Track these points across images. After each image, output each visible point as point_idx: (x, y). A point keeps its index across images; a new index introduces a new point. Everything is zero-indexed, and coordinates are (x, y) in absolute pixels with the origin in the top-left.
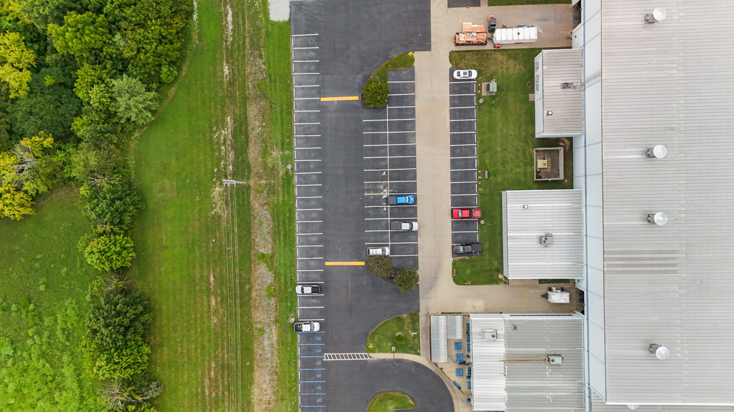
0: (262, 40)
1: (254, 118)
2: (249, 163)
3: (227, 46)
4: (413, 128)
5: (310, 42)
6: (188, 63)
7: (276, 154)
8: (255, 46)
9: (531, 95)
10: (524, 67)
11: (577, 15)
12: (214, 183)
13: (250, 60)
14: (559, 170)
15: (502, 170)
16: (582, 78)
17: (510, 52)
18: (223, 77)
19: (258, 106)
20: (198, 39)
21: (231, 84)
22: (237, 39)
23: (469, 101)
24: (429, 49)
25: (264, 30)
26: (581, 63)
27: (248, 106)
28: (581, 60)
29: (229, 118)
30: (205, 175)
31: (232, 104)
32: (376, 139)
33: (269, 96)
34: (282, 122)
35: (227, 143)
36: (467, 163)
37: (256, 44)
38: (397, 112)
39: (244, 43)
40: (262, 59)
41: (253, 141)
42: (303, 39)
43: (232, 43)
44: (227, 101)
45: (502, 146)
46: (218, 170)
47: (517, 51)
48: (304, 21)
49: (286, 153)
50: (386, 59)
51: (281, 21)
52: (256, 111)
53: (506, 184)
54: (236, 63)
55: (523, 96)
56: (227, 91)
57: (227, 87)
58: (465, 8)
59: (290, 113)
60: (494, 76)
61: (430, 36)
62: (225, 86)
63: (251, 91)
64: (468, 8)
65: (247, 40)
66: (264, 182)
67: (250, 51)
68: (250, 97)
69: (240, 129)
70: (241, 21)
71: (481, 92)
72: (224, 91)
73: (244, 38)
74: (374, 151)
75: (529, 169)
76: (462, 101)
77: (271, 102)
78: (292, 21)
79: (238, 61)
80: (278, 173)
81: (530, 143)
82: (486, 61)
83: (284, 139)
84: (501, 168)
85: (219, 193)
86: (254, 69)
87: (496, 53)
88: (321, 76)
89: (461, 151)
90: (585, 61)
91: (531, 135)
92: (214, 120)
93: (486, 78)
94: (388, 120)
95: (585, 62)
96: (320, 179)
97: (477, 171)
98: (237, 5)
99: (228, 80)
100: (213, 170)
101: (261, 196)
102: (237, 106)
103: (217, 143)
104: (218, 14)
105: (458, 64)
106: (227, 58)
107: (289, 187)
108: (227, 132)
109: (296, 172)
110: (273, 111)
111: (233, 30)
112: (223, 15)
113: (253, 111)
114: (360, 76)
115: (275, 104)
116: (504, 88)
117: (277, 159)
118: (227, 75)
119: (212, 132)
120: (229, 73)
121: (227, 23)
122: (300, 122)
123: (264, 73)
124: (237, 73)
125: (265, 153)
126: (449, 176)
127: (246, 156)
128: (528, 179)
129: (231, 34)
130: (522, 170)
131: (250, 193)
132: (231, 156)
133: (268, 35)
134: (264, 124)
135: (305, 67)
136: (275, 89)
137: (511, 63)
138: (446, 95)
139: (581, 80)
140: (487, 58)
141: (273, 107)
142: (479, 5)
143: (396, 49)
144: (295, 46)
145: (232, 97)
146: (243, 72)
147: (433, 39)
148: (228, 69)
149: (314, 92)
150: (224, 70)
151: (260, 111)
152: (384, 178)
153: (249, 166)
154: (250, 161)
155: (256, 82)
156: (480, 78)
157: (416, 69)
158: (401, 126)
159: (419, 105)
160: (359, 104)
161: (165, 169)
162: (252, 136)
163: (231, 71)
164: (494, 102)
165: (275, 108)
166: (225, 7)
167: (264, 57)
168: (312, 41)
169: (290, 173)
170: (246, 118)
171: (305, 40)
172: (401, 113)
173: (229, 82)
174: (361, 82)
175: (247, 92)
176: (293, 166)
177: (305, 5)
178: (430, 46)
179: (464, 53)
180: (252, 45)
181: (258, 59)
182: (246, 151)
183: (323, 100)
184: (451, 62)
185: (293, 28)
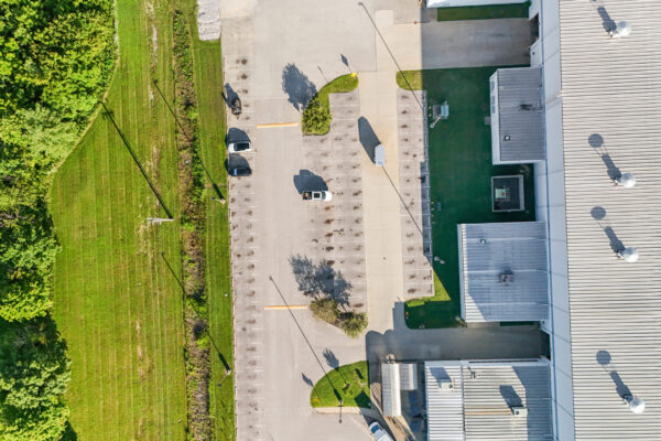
2: (177, 197)
3: (151, 69)
7: (208, 187)
11: (534, 30)
12: (139, 220)
14: (519, 200)
15: (456, 201)
16: (542, 99)
17: (462, 71)
18: (148, 103)
22: (162, 61)
24: (374, 69)
26: (539, 82)
28: (539, 78)
29: (154, 148)
33: (199, 122)
34: (214, 151)
35: (153, 175)
39: (171, 65)
44: (153, 129)
45: (456, 174)
46: (143, 206)
50: (328, 81)
51: (210, 40)
52: (185, 139)
53: (461, 216)
55: (478, 119)
56: (153, 118)
58: (413, 24)
60: (446, 98)
61: (375, 55)
62: (150, 113)
64: (416, 24)
65: (174, 62)
66: (194, 217)
68: (178, 124)
69: (168, 159)
70: (166, 41)
71: (432, 115)
73: (171, 59)
75: (486, 200)
78: (223, 40)
79: (164, 85)
80: (210, 207)
81: (487, 171)
83: (216, 170)
90: (543, 80)
92: (138, 151)
93: (436, 100)
94: (330, 148)
97: (430, 203)
99: (153, 105)
102: (163, 134)
105: (406, 86)
107: (222, 223)
109: (230, 206)
111: (159, 51)
112: (148, 34)
115: (206, 131)
116: (457, 111)
118: (151, 101)
120: (155, 98)
121: (152, 43)
124: (163, 98)
129: (156, 55)
133: (196, 55)
137: (464, 83)
140: (437, 78)
141: (203, 134)
142: (428, 21)
146: (170, 97)
147: (378, 58)
148: (154, 94)
150: (149, 95)
151: (189, 139)
156: (431, 100)
157: (361, 91)
162: (181, 166)
164: (446, 127)
166: (149, 26)
169: (224, 208)
170: (174, 147)
171: (237, 61)
175: (174, 119)
176: (227, 201)
178: (375, 66)
179: (413, 73)
183: (259, 127)
184: (398, 82)
185: (224, 48)
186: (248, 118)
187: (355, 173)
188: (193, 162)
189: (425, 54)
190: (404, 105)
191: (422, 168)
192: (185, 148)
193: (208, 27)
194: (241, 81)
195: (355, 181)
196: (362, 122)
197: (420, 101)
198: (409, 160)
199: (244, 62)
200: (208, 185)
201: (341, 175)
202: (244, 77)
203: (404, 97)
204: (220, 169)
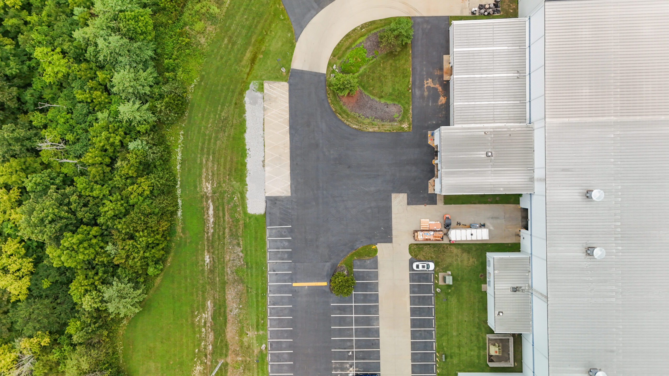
0: (240, 231)
1: (232, 301)
2: (227, 342)
3: (208, 237)
4: (377, 312)
5: (283, 233)
6: (172, 254)
7: (252, 334)
8: (234, 235)
9: (483, 286)
10: (477, 261)
11: (524, 215)
12: (195, 363)
13: (229, 249)
14: (509, 354)
15: (457, 353)
16: (530, 283)
17: (464, 246)
18: (204, 266)
19: (236, 290)
20: (181, 232)
21: (212, 271)
22: (217, 230)
23: (427, 289)
24: (390, 241)
25: (241, 222)
26: (528, 269)
27: (226, 291)
28: (529, 266)
29: (209, 302)
30: (187, 356)
31: (212, 289)
32: (342, 321)
33: (246, 281)
34: (257, 305)
35: (207, 325)
36: (427, 346)
37: (234, 233)
38: (362, 298)
39: (224, 233)
40: (240, 247)
41: (231, 321)
42: (278, 230)
43: (213, 235)
44: (208, 287)
45: (458, 331)
46: (199, 351)
47: (471, 246)
48: (278, 215)
49: (261, 333)
50: (352, 249)
51: (257, 214)
52: (234, 294)
53: (461, 365)
54: (216, 252)
55: (476, 286)
56: (208, 278)
57: (208, 274)
58: (423, 206)
59: (264, 297)
60: (450, 268)
61: (392, 230)
62: (206, 274)
63: (229, 277)
64: (425, 206)
65: (227, 231)
66: (240, 359)
67: (229, 241)
68: (229, 282)
69: (219, 311)
70: (221, 214)
71: (438, 281)
72: (205, 278)
73: (224, 229)
74: (340, 333)
75: (482, 353)
76: (421, 289)
77: (247, 286)
78: (267, 215)
79: (218, 250)
80: (253, 352)
81: (483, 329)
82: (442, 253)
83: (259, 320)
84: (457, 351)
85: (200, 372)
86: (232, 256)
87: (452, 247)
88: (293, 264)
89: (421, 334)
90: (532, 267)
91: (484, 321)
92: (195, 306)
93: (442, 269)
94: (353, 304)
95: (532, 269)
96: (291, 357)
97: (435, 353)
98: (218, 199)
99: (209, 267)
100: (194, 351)
101: (237, 371)
102: (216, 291)
103: (198, 326)
104: (200, 209)
105: (417, 256)
106: (208, 248)
107: (263, 365)
108: (207, 315)
109: (269, 351)
110: (250, 294)
111: (214, 223)
112: (205, 209)
113: (231, 294)
114: (328, 264)
115: (251, 288)
116: (459, 279)
117: (253, 338)
118: (208, 264)
119: (193, 316)
120: (210, 261)
121: (209, 216)
122: (274, 305)
123: (242, 260)
124: (217, 261)
125: (241, 333)
126: (410, 357)
127: (225, 336)
128: (481, 362)
129: (212, 226)
130: (476, 353)
131: (227, 370)
132: (211, 337)
133: (245, 226)
134: (241, 306)
135: (279, 256)
136: (252, 275)
137: (465, 256)
138: (407, 283)
139: (529, 284)
140: (443, 251)
141: (249, 291)
142: (436, 204)
143: (361, 240)
144: (270, 236)
145: (212, 283)
146: (222, 260)
147: (394, 233)
148: (209, 258)
149: (287, 278)
150: (206, 259)
151: (238, 294)
152: (350, 358)
153: (226, 345)
154: (228, 340)
155: (234, 268)
156: (437, 268)
157: (379, 259)
158: (366, 310)
159: (382, 291)
160: (328, 290)
161: (151, 353)
162: (230, 317)
163: (211, 259)
164: (450, 291)
165: (251, 292)
166: (207, 202)
167: (242, 246)
168: (285, 232)
169: (265, 352)
170: (225, 301)
171: (279, 231)
172: (366, 298)
173: (210, 270)
174: (330, 270)
175: (226, 278)
176: (266, 346)
177: (280, 201)
178: (392, 238)
179: (422, 246)
180: (231, 235)
181: (236, 247)
182: (224, 331)
183: (294, 286)
184: (411, 253)
185: (268, 220)
204: (262, 319)
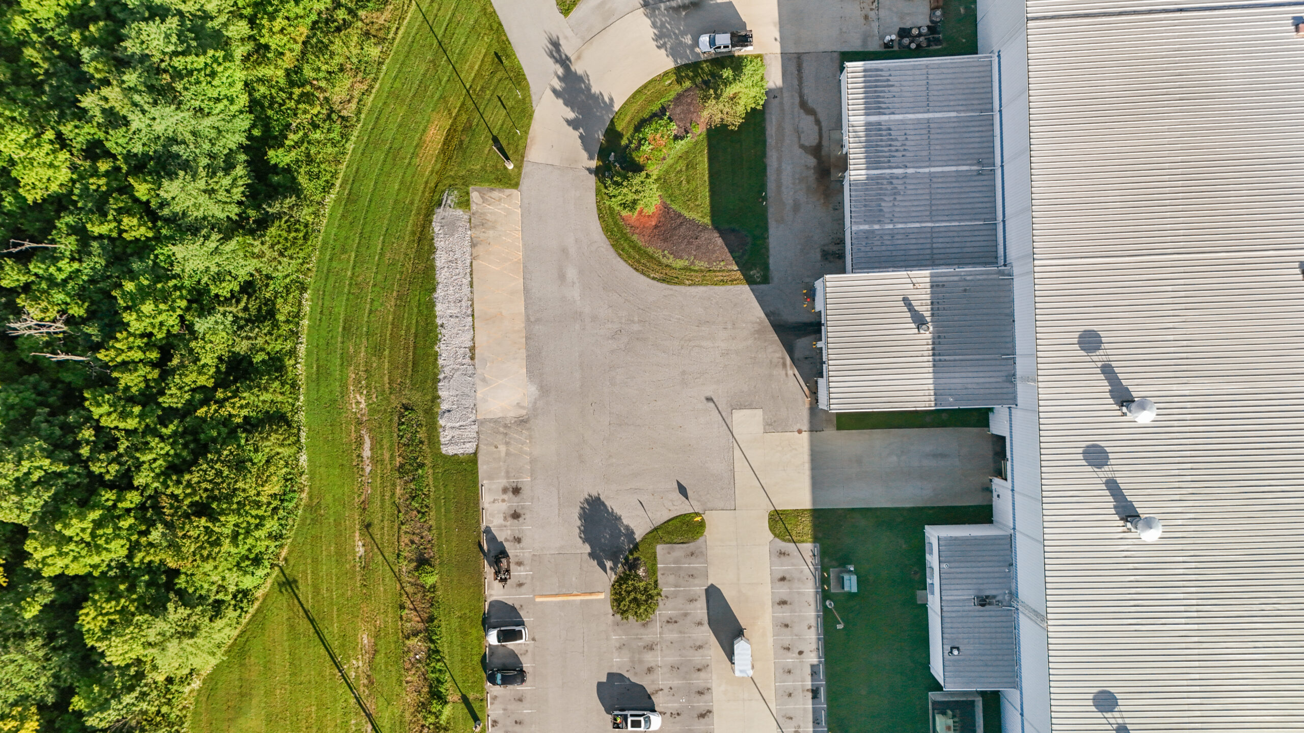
2: (402, 717)
3: (361, 504)
7: (453, 699)
9: (919, 593)
10: (906, 543)
11: (998, 449)
15: (869, 730)
16: (1013, 586)
17: (879, 514)
18: (355, 562)
22: (380, 489)
24: (732, 506)
26: (1009, 559)
28: (1009, 553)
29: (365, 636)
31: (370, 610)
34: (464, 640)
35: (362, 684)
39: (393, 495)
44: (362, 605)
47: (892, 513)
48: (503, 456)
49: (472, 698)
50: (654, 523)
51: (461, 455)
54: (379, 534)
55: (905, 593)
57: (362, 579)
58: (796, 433)
59: (477, 623)
60: (852, 558)
61: (733, 483)
62: (359, 579)
64: (800, 433)
65: (399, 490)
69: (387, 654)
70: (387, 456)
71: (828, 585)
73: (394, 486)
75: (920, 730)
78: (482, 457)
79: (382, 529)
81: (922, 682)
82: (836, 529)
83: (467, 671)
84: (868, 727)
87: (854, 515)
90: (1015, 556)
91: (923, 664)
92: (338, 644)
93: (837, 560)
94: (658, 636)
97: (826, 732)
98: (380, 427)
99: (363, 565)
102: (379, 613)
105: (785, 535)
108: (361, 663)
110: (448, 619)
111: (373, 474)
112: (354, 447)
115: (450, 606)
116: (871, 580)
118: (361, 558)
120: (366, 553)
121: (362, 461)
124: (379, 552)
129: (370, 481)
130: (907, 730)
132: (370, 706)
133: (437, 479)
136: (451, 580)
137: (882, 533)
138: (765, 591)
139: (1010, 589)
140: (838, 523)
141: (447, 611)
146: (390, 549)
147: (738, 488)
148: (364, 546)
150: (357, 549)
153: (402, 723)
156: (827, 560)
157: (709, 542)
163: (368, 548)
164: (852, 605)
165: (449, 614)
166: (357, 432)
170: (397, 633)
173: (366, 569)
178: (735, 502)
179: (796, 513)
183: (538, 600)
184: (772, 529)
185: (483, 468)
186: (520, 585)
187: (699, 681)
188: (429, 657)
189: (817, 484)
190: (783, 568)
191: (814, 673)
192: (415, 634)
193: (456, 433)
194: (510, 521)
195: (700, 693)
196: (713, 595)
197: (809, 560)
198: (790, 659)
199: (516, 491)
200: (453, 697)
201: (676, 683)
202: (516, 516)
203: (782, 554)
204: (474, 669)
